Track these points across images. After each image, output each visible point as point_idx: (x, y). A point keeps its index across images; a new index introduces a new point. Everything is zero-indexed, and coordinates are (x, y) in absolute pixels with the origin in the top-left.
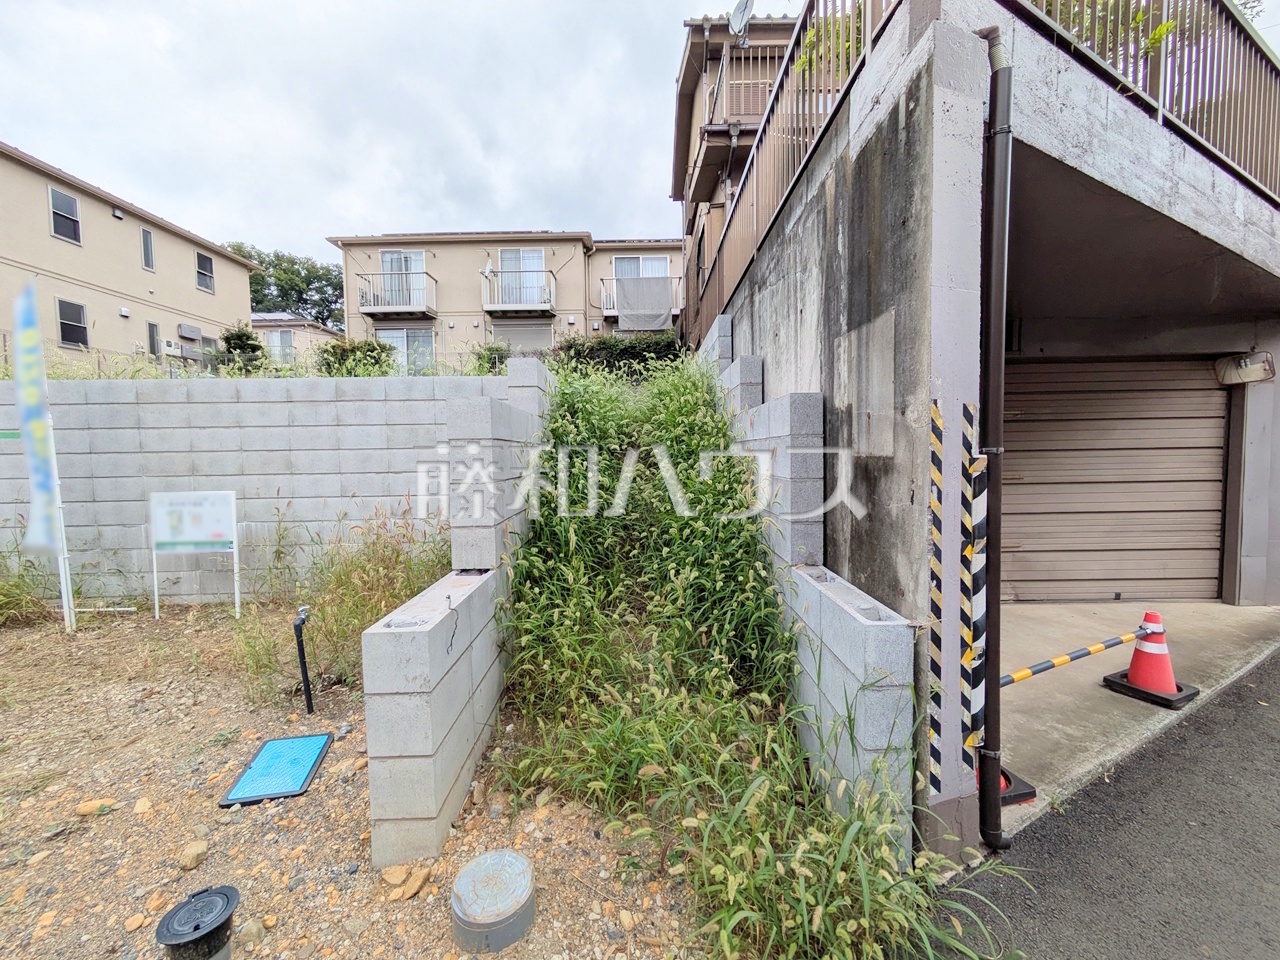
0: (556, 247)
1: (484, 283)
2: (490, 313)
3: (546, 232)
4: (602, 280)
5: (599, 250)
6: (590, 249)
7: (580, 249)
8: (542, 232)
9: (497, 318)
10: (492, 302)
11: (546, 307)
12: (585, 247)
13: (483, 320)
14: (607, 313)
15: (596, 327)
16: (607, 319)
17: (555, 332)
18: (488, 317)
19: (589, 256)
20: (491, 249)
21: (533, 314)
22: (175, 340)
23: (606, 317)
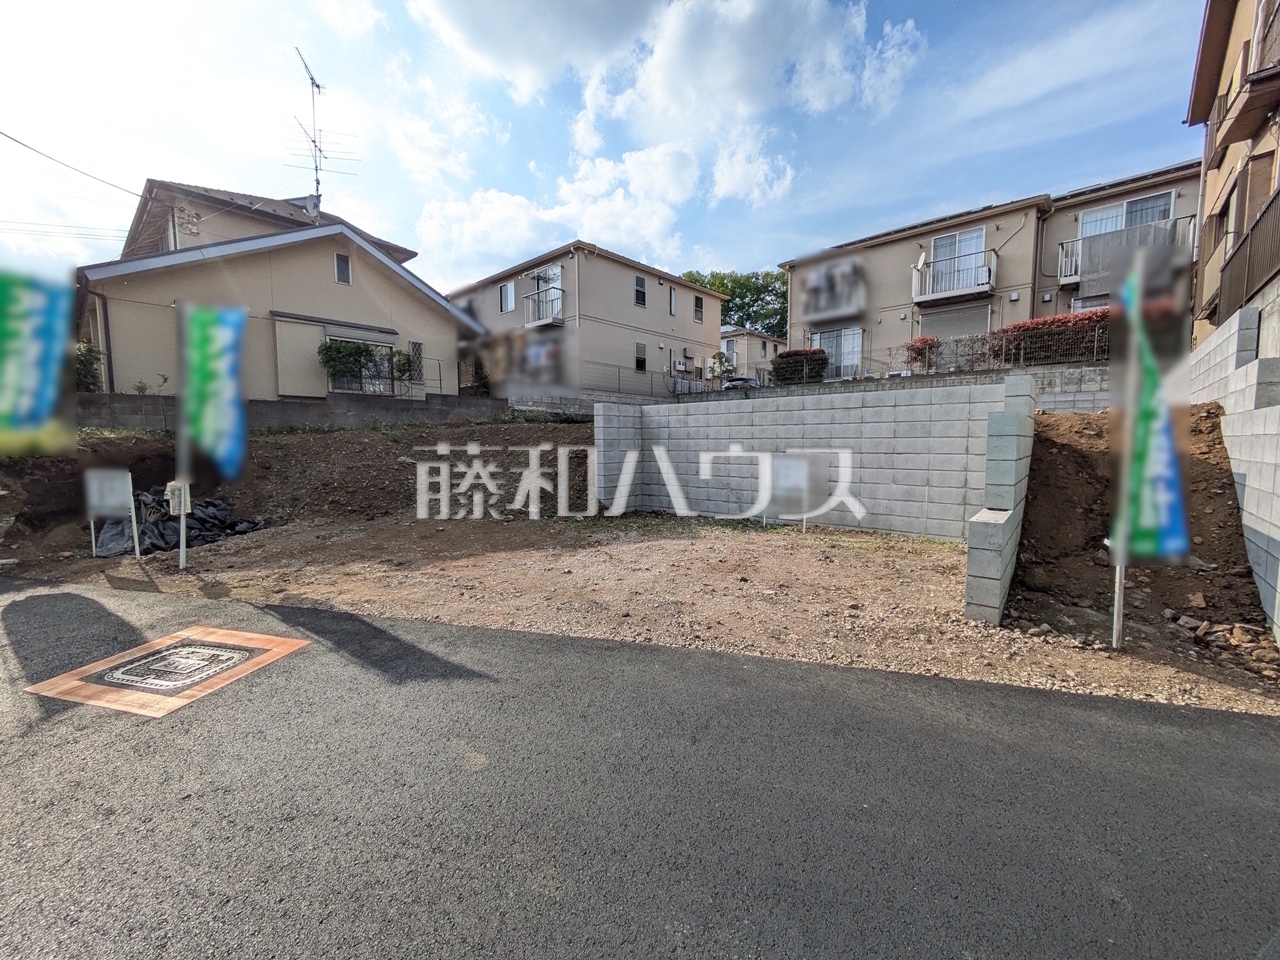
0: (1002, 222)
1: (915, 275)
2: (919, 304)
3: (989, 208)
4: (1062, 244)
5: (1058, 210)
6: (1045, 211)
7: (1033, 215)
8: (985, 209)
9: (925, 307)
10: (922, 292)
11: (986, 288)
12: (1038, 211)
13: (908, 312)
14: (1064, 281)
15: (1047, 297)
16: (1063, 288)
17: (993, 312)
18: (916, 308)
19: (1044, 220)
20: (923, 241)
21: (967, 298)
22: (682, 360)
23: (1063, 286)
